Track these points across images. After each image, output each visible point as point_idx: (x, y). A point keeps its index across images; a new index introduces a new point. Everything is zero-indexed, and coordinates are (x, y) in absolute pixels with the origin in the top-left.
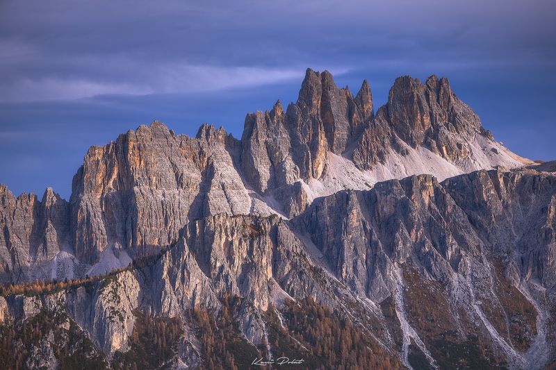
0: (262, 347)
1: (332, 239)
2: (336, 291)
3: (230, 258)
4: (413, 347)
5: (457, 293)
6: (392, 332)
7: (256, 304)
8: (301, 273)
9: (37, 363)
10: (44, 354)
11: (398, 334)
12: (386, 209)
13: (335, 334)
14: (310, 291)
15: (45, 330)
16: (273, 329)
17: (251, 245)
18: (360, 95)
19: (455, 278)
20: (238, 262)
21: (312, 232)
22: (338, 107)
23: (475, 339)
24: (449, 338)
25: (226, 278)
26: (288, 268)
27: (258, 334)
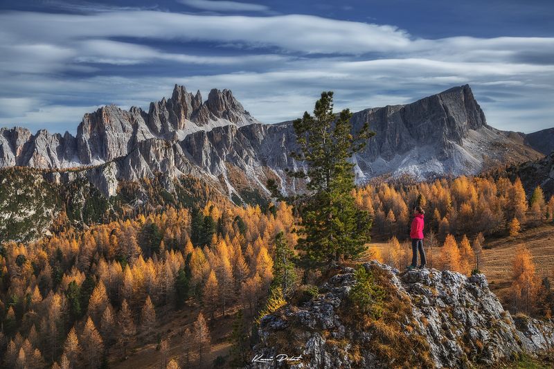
0: (174, 193)
1: (196, 151)
2: (200, 172)
3: (157, 157)
4: (233, 194)
5: (248, 172)
6: (224, 188)
7: (170, 176)
8: (186, 164)
9: (77, 201)
10: (80, 197)
11: (226, 189)
12: (218, 139)
13: (202, 188)
14: (190, 171)
15: (79, 186)
16: (177, 187)
17: (166, 152)
18: (197, 96)
19: (247, 167)
20: (161, 159)
21: (188, 148)
22: (188, 101)
23: (258, 190)
24: (247, 190)
25: (156, 166)
26: (181, 161)
27: (171, 189)
